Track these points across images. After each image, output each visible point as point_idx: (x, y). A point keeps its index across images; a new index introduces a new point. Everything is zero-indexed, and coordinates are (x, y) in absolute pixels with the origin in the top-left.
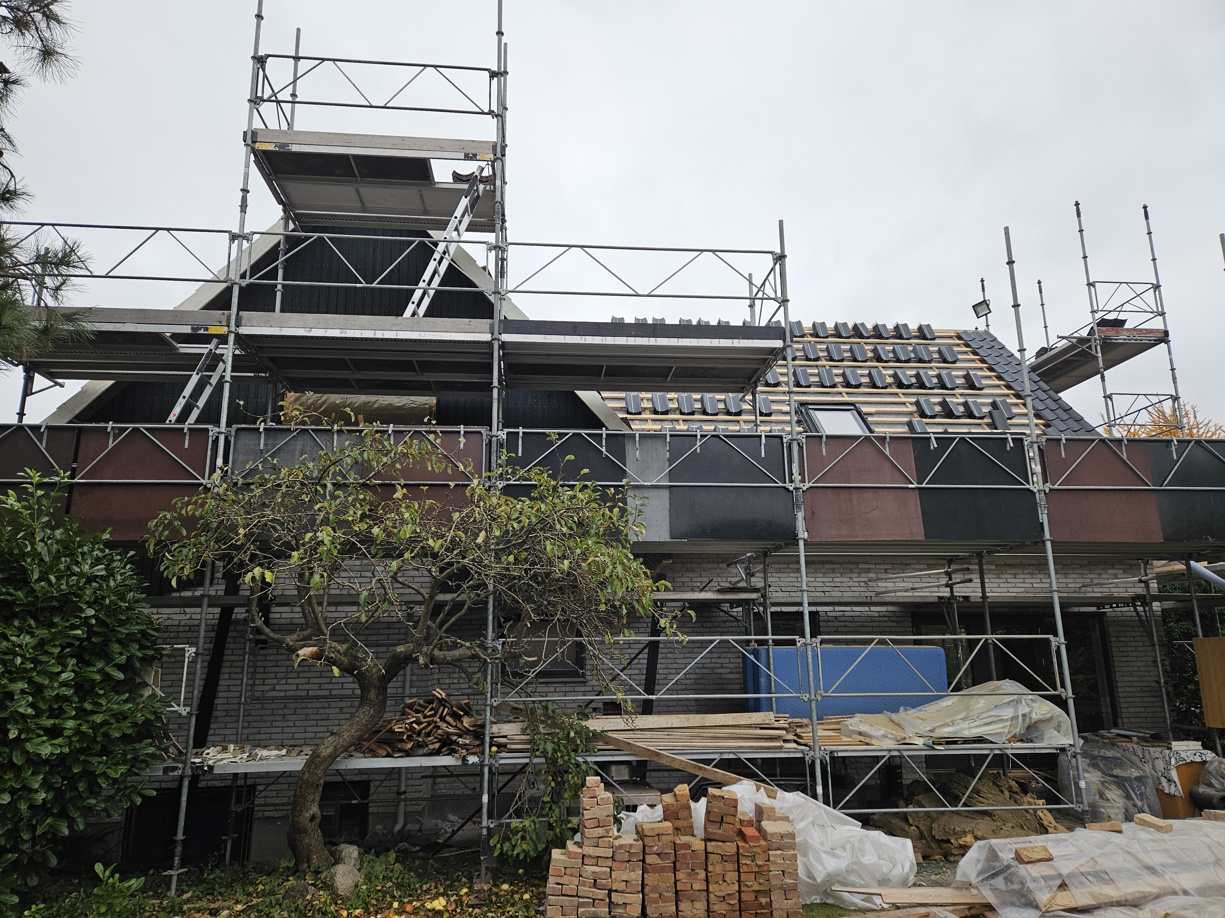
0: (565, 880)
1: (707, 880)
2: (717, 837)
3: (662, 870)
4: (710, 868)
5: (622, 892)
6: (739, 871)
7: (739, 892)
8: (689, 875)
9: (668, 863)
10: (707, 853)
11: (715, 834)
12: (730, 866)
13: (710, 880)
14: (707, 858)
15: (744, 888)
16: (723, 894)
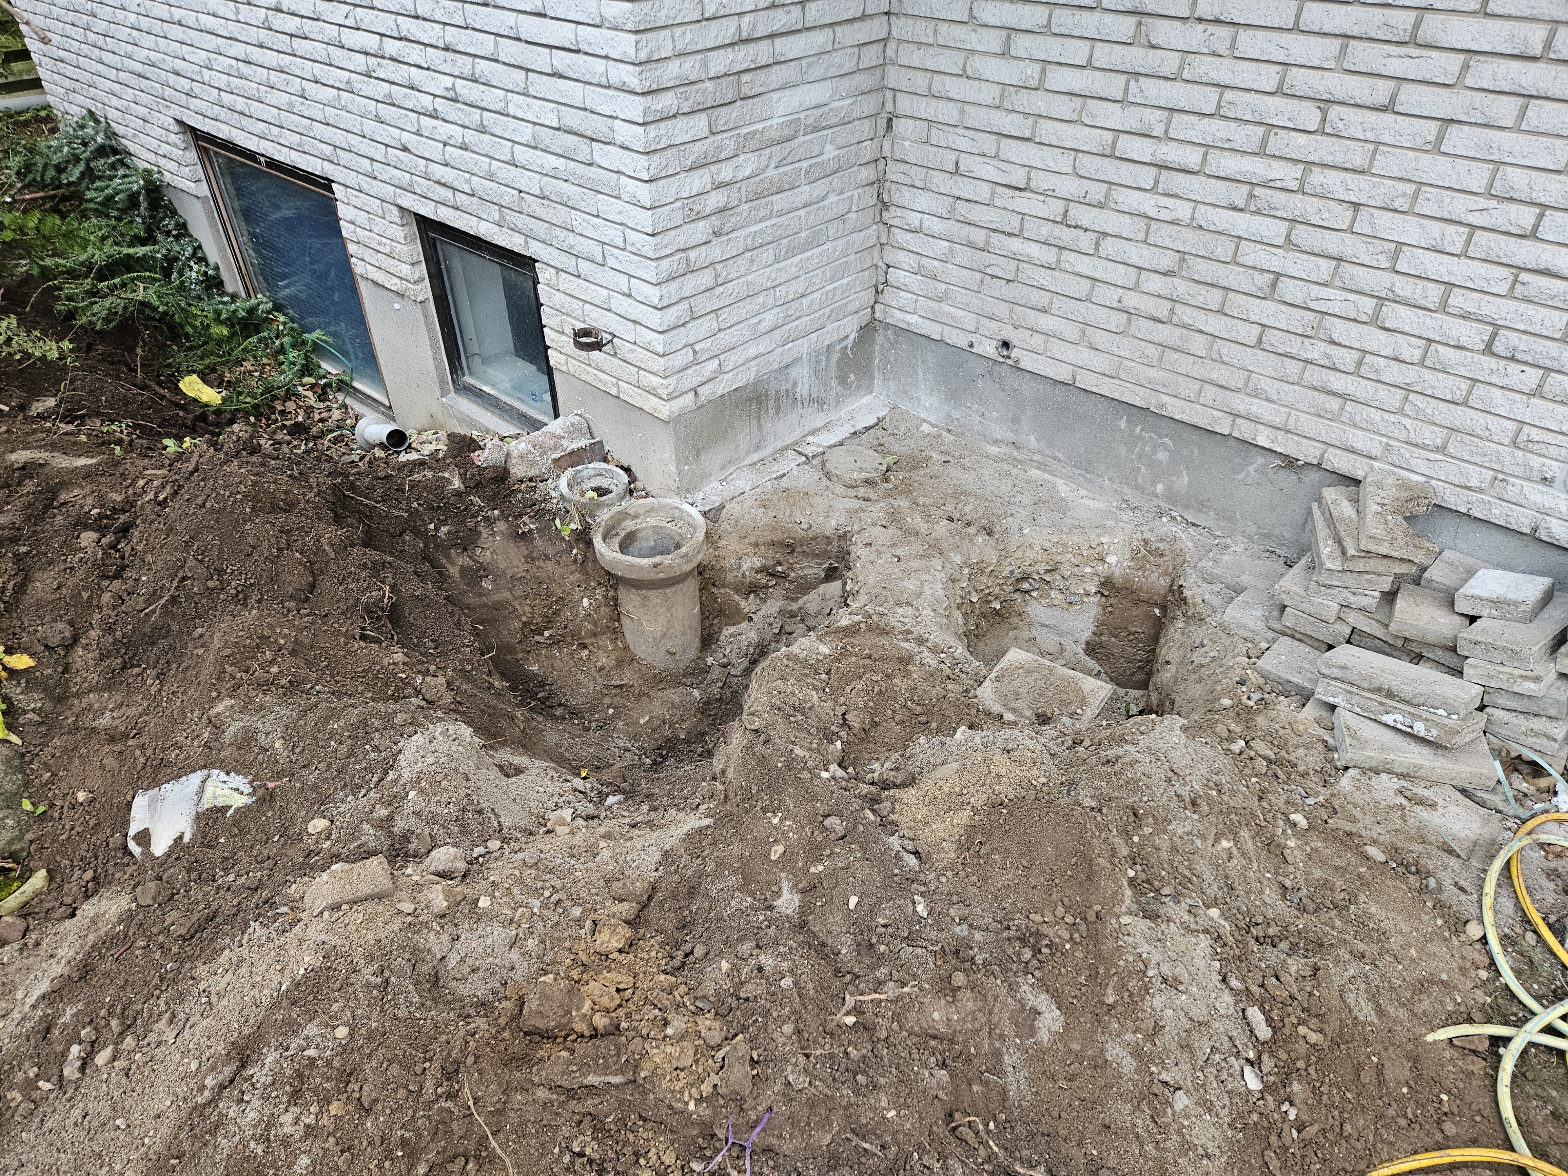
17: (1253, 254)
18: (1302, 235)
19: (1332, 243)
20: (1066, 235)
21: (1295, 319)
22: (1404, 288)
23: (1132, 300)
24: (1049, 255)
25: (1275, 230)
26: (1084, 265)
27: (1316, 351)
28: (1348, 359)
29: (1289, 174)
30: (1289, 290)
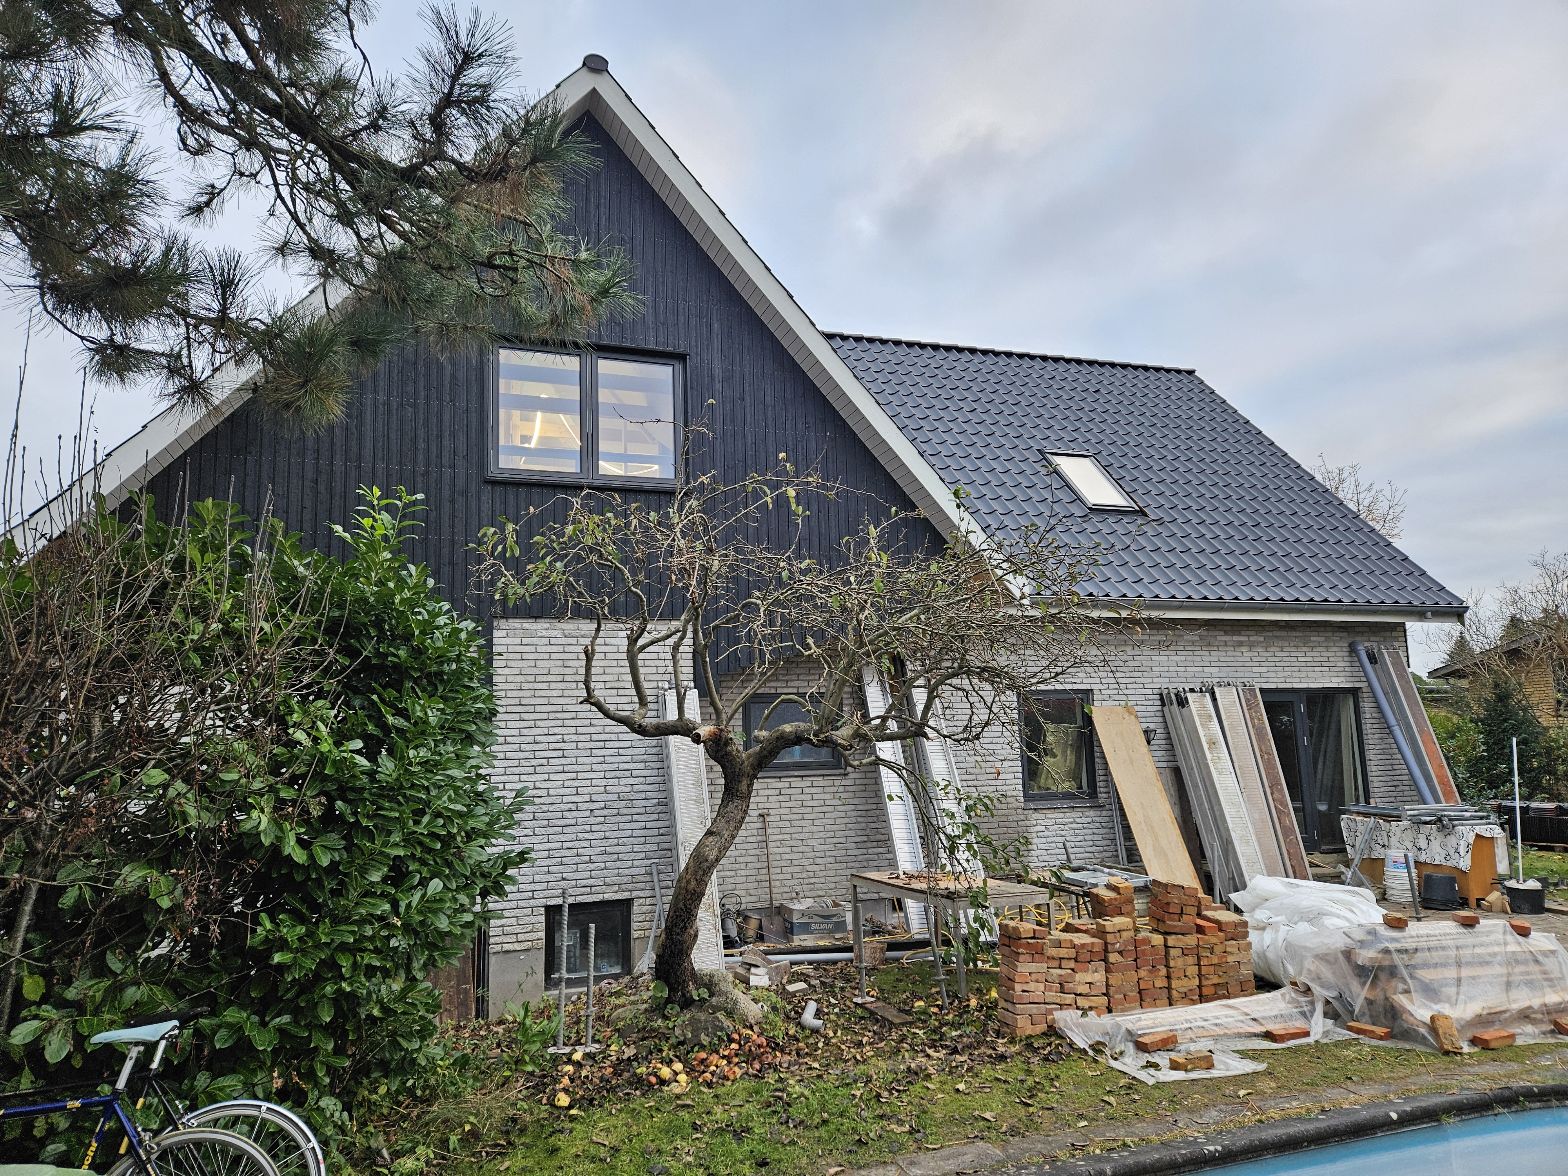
0: (1032, 986)
1: (1168, 977)
2: (1177, 930)
3: (1126, 968)
4: (1172, 964)
5: (1087, 995)
6: (1199, 965)
7: (1200, 987)
8: (1150, 971)
9: (1130, 961)
10: (1166, 946)
11: (1175, 926)
12: (1191, 960)
13: (1173, 975)
14: (1167, 953)
15: (1204, 983)
16: (1185, 990)
17: (785, 857)
18: (794, 849)
19: (801, 849)
20: (737, 866)
21: (798, 869)
22: (817, 854)
23: (758, 878)
24: (733, 873)
25: (788, 850)
26: (743, 873)
27: (804, 875)
28: (811, 874)
29: (788, 837)
30: (796, 862)
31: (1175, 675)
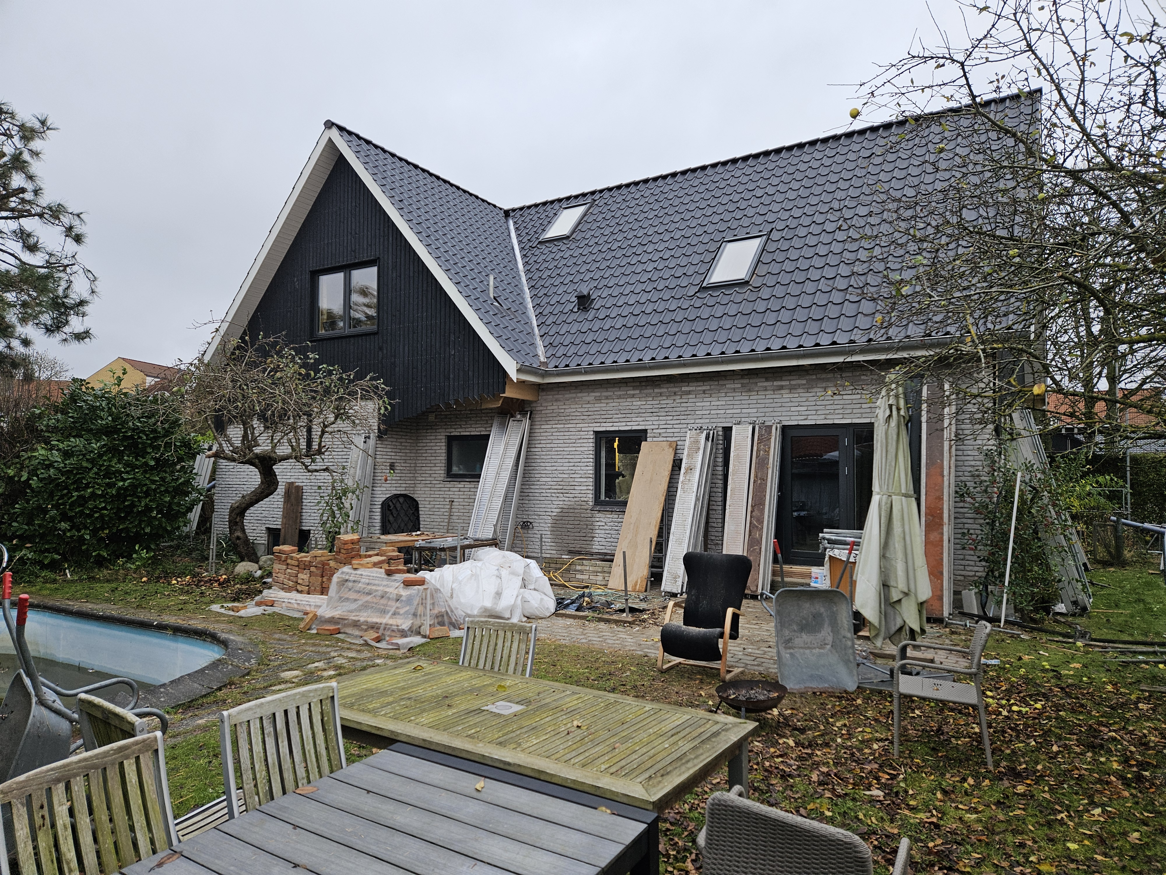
31: (715, 416)
